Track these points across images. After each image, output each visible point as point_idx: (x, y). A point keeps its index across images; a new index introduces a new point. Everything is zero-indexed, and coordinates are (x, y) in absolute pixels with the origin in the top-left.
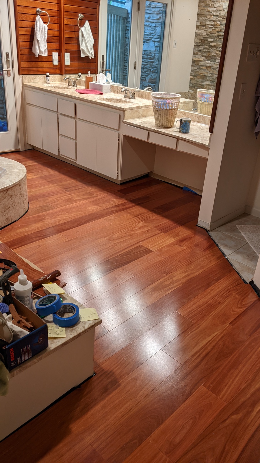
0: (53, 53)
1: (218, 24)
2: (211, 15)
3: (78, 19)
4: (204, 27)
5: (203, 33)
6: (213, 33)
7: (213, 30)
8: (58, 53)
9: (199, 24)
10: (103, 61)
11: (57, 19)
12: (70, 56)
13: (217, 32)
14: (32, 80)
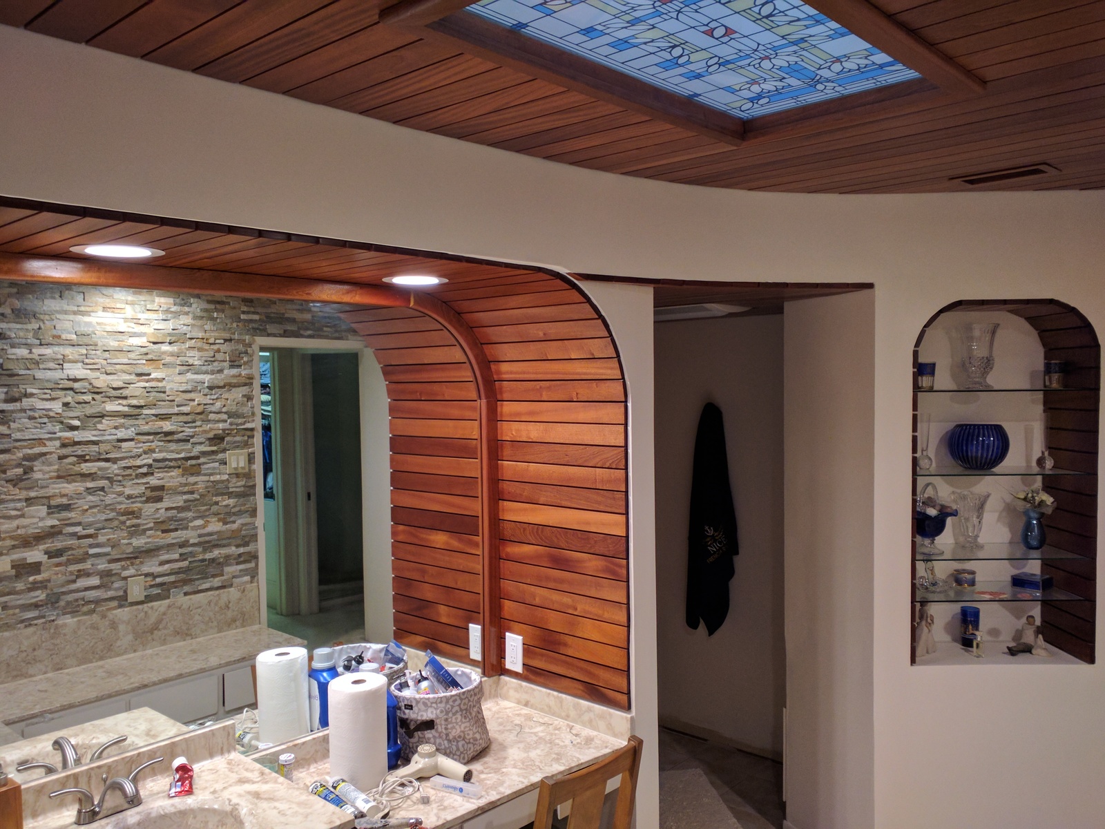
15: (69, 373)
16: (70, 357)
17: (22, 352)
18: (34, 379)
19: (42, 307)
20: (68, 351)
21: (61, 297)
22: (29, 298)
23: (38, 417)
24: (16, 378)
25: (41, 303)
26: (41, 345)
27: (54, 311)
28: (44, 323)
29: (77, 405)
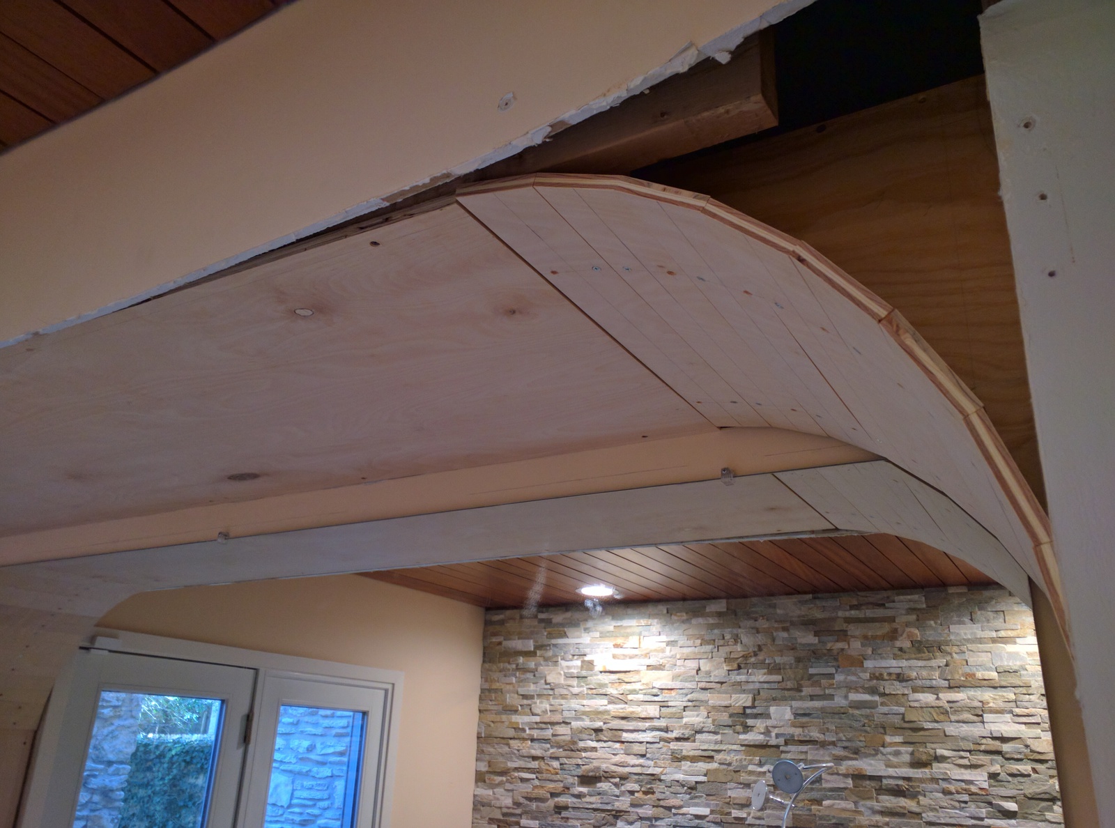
1: (551, 769)
2: (524, 739)
4: (504, 779)
5: (503, 798)
6: (538, 799)
7: (535, 787)
9: (483, 767)
13: (553, 795)
15: (993, 729)
16: (991, 705)
17: (928, 698)
18: (946, 736)
19: (949, 636)
20: (988, 695)
21: (972, 620)
22: (931, 626)
23: (954, 791)
24: (922, 733)
25: (946, 631)
26: (950, 687)
27: (964, 639)
28: (952, 658)
29: (1010, 779)
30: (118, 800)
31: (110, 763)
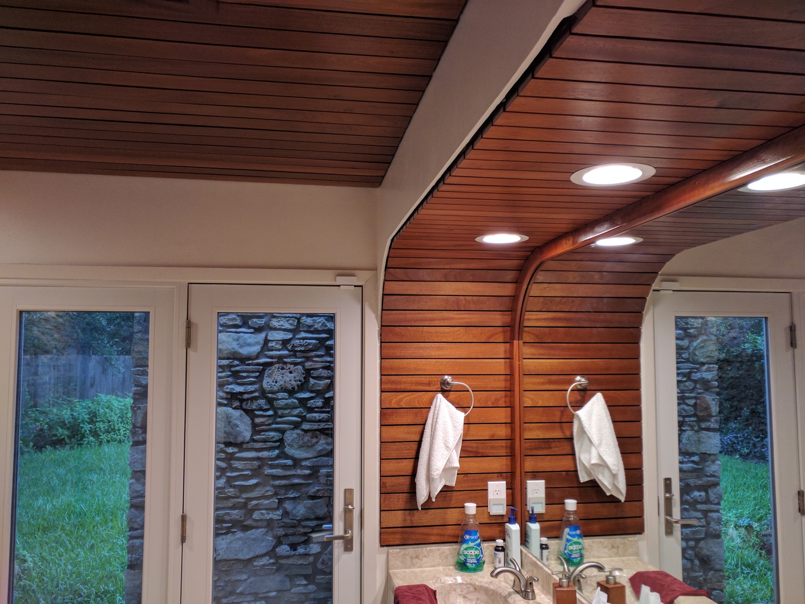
0: (489, 483)
3: (567, 390)
8: (505, 482)
10: (668, 495)
11: (506, 396)
12: (546, 488)
14: (417, 559)
30: (714, 387)
31: (703, 364)
